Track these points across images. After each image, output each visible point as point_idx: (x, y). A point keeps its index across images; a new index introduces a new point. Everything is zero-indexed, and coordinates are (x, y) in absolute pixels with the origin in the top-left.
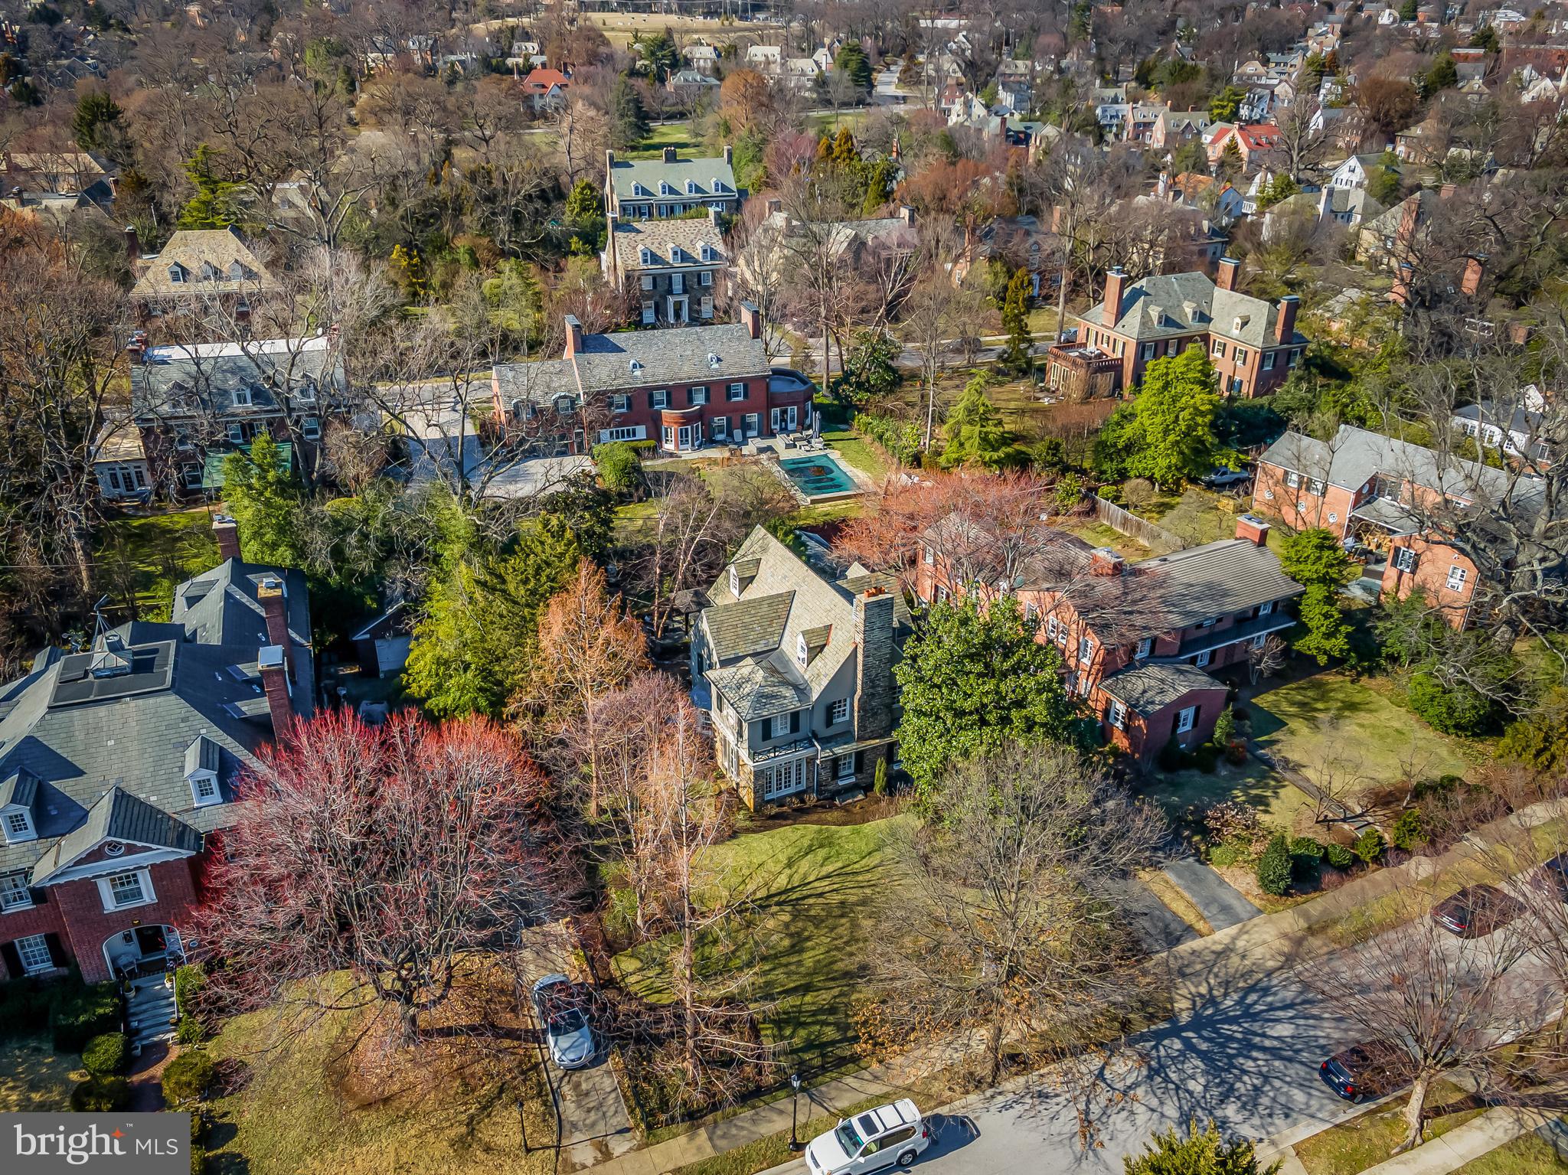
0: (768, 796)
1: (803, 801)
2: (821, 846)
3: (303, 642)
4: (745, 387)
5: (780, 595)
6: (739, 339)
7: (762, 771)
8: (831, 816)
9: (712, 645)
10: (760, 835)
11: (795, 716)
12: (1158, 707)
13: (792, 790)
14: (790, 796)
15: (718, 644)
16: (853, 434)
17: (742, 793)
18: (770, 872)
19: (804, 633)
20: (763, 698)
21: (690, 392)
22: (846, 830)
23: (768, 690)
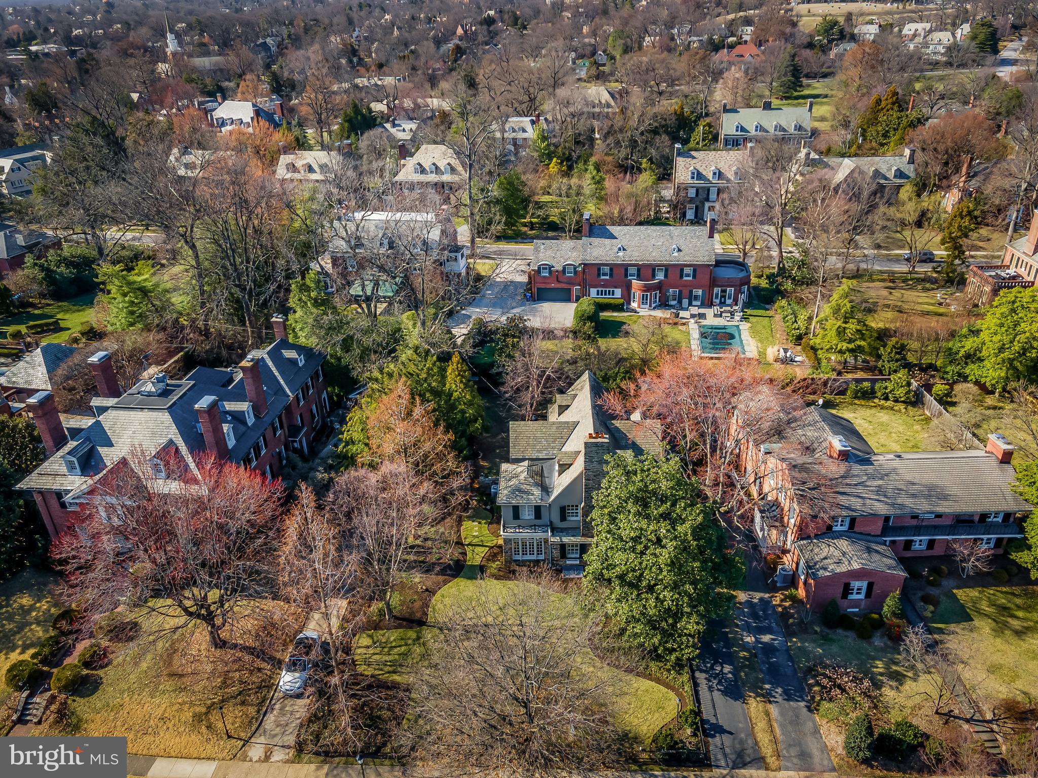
3: (290, 394)
4: (695, 270)
5: (568, 423)
6: (698, 237)
7: (510, 540)
8: (555, 583)
9: (512, 447)
11: (538, 508)
12: (828, 574)
13: (533, 557)
14: (531, 561)
16: (770, 313)
21: (654, 270)
23: (524, 487)
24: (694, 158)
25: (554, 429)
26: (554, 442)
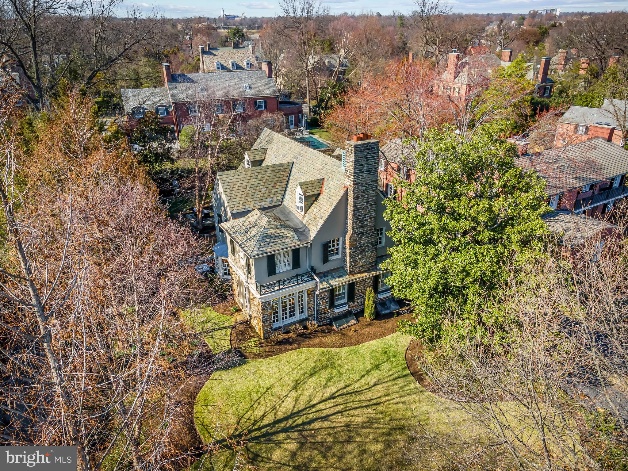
0: (275, 325)
1: (305, 328)
2: (325, 367)
4: (265, 102)
5: (281, 165)
6: (261, 78)
7: (269, 303)
8: (329, 339)
9: (226, 204)
10: (268, 360)
11: (296, 253)
13: (296, 318)
14: (294, 323)
15: (230, 200)
17: (254, 323)
18: (278, 397)
19: (301, 184)
20: (266, 238)
21: (234, 103)
22: (344, 351)
23: (272, 231)
24: (215, 55)
25: (269, 174)
26: (274, 187)
